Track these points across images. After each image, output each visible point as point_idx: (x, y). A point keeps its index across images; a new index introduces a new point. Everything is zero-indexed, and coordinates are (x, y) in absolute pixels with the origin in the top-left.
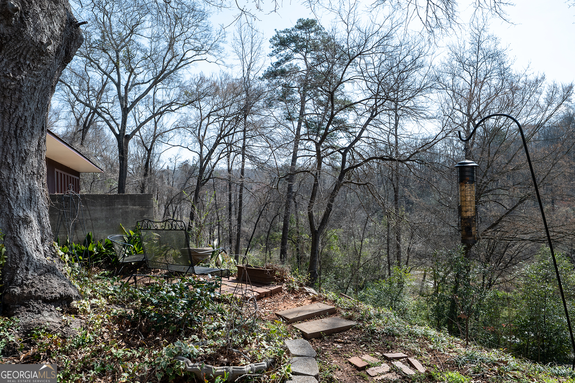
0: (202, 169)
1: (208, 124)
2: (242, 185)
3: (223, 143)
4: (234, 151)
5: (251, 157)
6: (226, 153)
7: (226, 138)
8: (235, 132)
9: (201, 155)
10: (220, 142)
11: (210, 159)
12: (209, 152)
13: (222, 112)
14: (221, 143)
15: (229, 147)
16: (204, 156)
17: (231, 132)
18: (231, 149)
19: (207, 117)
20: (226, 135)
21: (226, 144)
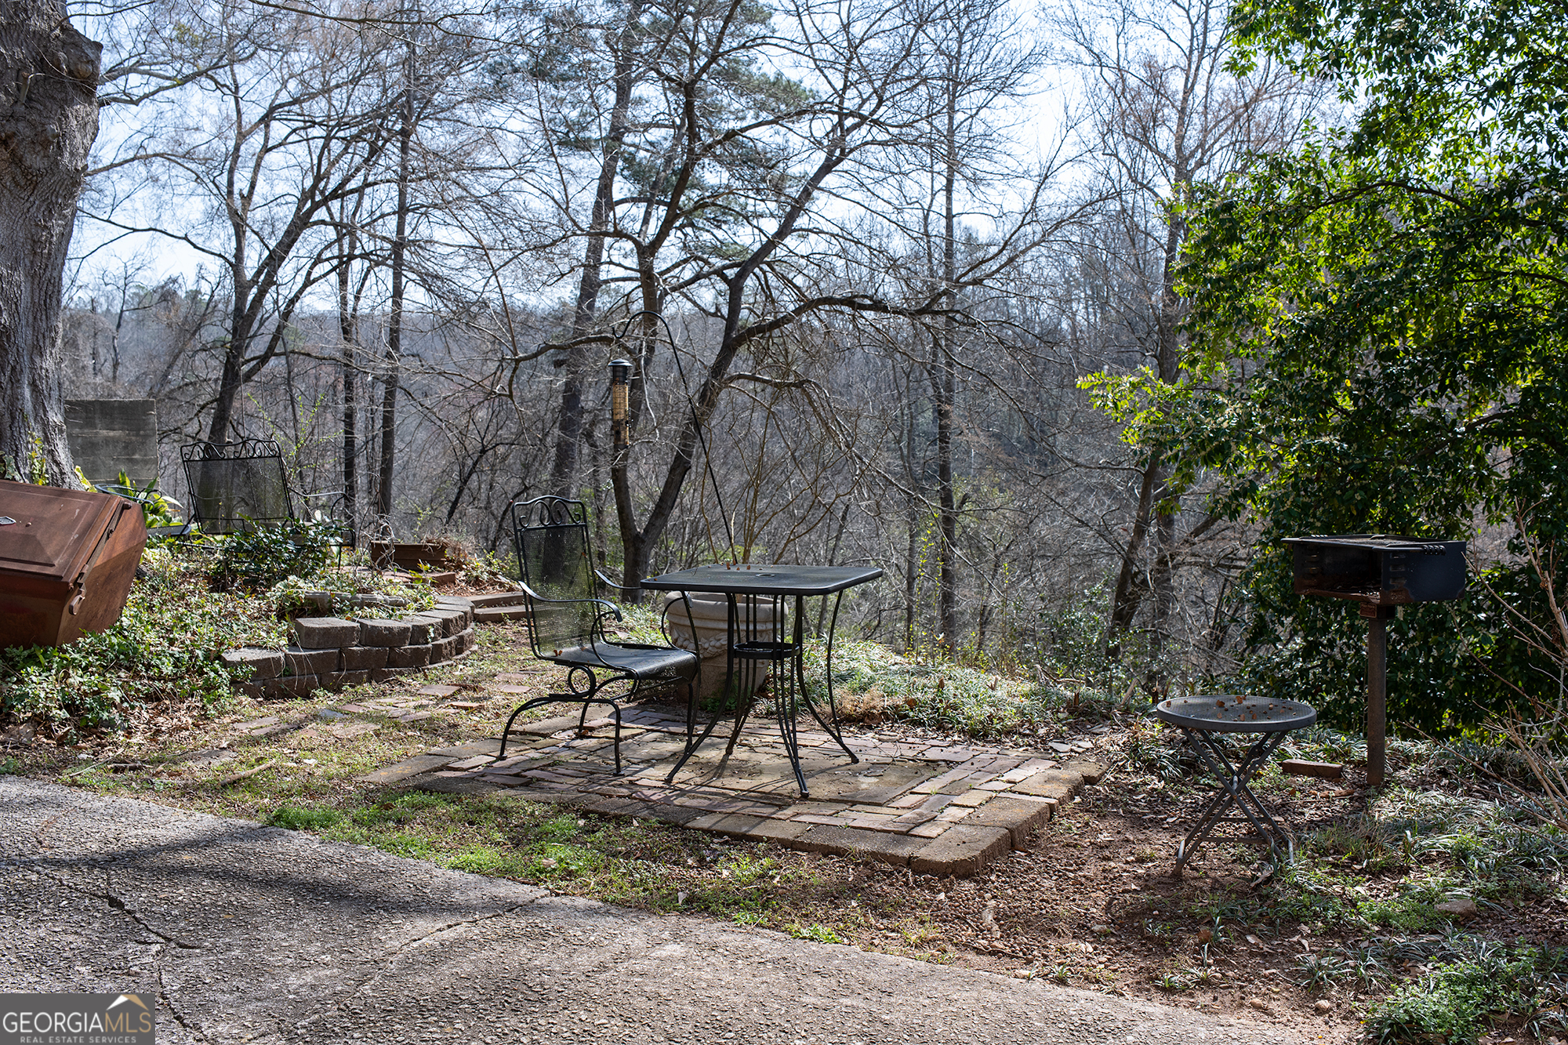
0: (243, 319)
1: (266, 149)
2: (391, 383)
3: (323, 222)
4: (365, 256)
5: (428, 280)
6: (335, 262)
7: (335, 205)
8: (366, 185)
9: (236, 265)
10: (315, 217)
11: (270, 281)
12: (270, 257)
13: (318, 108)
14: (316, 223)
15: (346, 241)
16: (249, 274)
17: (353, 184)
18: (352, 247)
19: (262, 120)
20: (334, 195)
21: (335, 225)
